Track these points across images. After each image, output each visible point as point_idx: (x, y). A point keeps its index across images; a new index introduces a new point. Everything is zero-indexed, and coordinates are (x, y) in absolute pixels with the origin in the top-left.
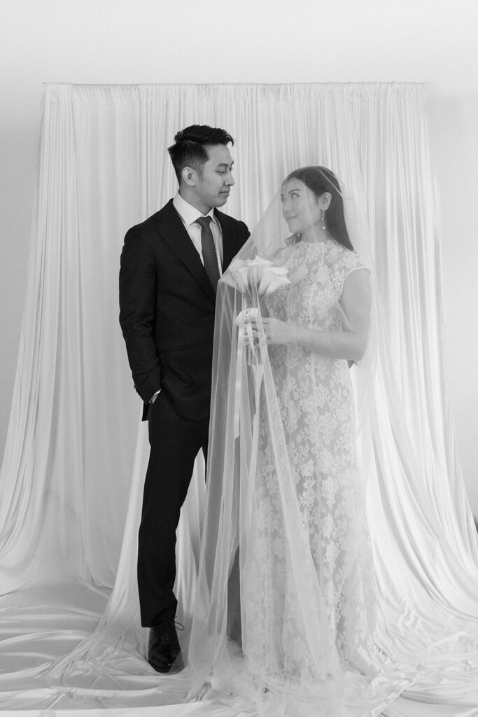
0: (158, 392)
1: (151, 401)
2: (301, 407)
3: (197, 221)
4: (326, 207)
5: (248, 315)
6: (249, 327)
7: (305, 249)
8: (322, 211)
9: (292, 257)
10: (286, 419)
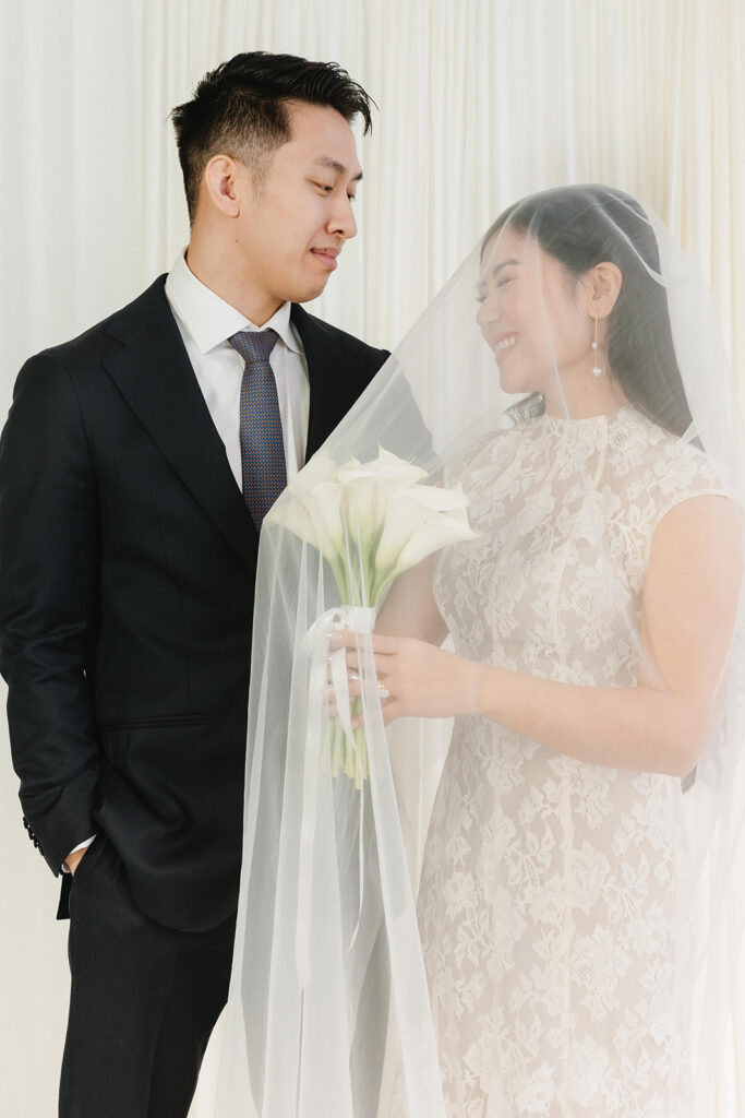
0: (85, 844)
1: (67, 867)
2: (527, 906)
3: (234, 342)
4: (605, 306)
5: (339, 626)
6: (340, 662)
7: (555, 440)
8: (593, 320)
9: (517, 464)
10: (487, 940)
